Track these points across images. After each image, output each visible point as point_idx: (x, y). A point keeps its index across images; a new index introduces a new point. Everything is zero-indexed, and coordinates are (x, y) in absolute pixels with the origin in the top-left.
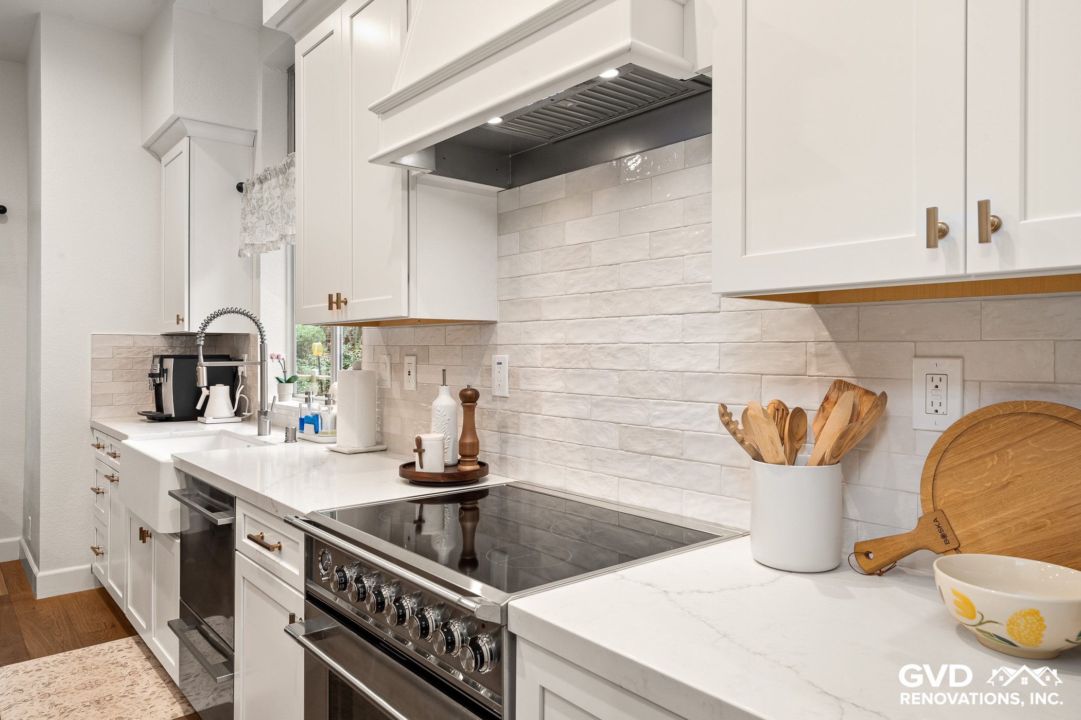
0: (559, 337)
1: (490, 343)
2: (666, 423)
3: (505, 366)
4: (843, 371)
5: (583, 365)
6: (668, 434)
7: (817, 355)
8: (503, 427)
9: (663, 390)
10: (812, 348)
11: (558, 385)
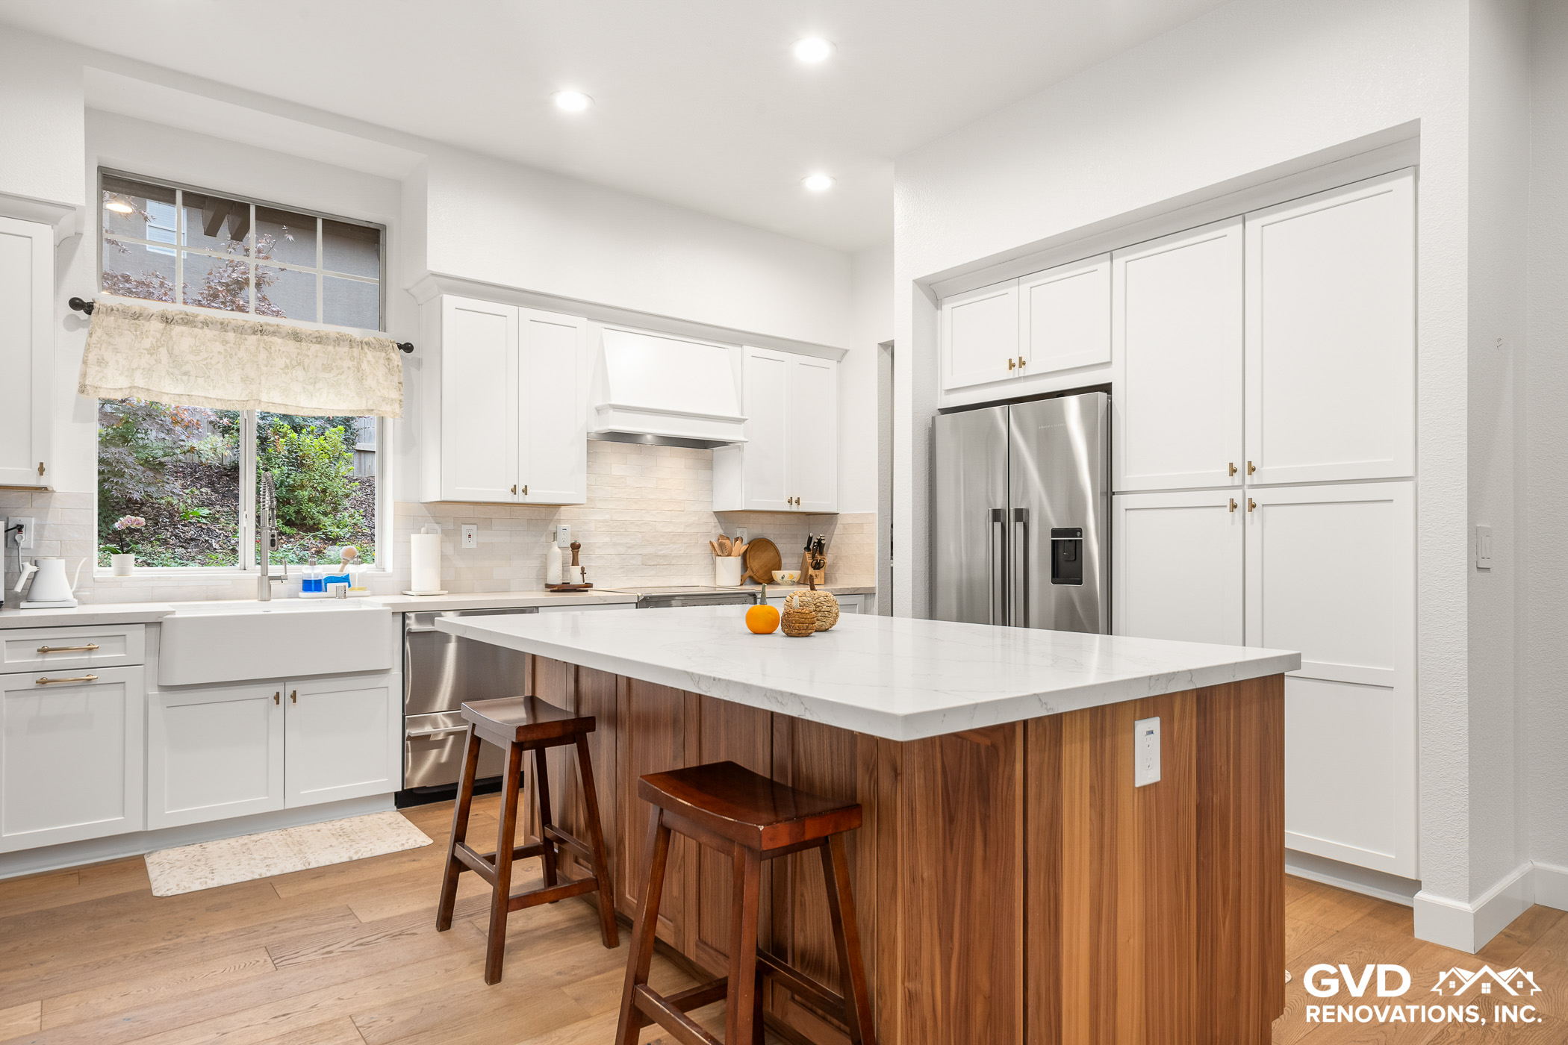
0: (607, 517)
1: (555, 518)
2: (663, 552)
3: (569, 531)
4: (721, 532)
5: (622, 530)
6: (664, 556)
7: (715, 527)
8: (566, 563)
9: (662, 540)
10: (713, 524)
11: (607, 539)
